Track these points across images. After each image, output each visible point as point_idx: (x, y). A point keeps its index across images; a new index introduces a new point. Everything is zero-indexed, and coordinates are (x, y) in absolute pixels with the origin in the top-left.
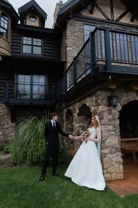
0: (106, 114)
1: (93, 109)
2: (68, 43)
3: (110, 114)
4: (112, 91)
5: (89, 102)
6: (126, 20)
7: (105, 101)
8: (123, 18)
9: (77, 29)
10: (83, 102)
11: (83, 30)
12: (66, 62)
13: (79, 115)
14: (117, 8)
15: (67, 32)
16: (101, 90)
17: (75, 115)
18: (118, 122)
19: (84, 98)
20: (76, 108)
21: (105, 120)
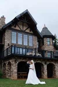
0: (14, 64)
1: (11, 63)
2: (5, 38)
3: (15, 64)
4: (16, 59)
5: (11, 61)
6: (28, 31)
7: (14, 61)
8: (27, 30)
9: (9, 33)
10: (9, 61)
11: (12, 33)
12: (4, 45)
13: (8, 65)
14: (25, 26)
15: (6, 34)
16: (13, 58)
17: (7, 65)
18: (17, 66)
19: (10, 60)
20: (7, 62)
21: (14, 65)
